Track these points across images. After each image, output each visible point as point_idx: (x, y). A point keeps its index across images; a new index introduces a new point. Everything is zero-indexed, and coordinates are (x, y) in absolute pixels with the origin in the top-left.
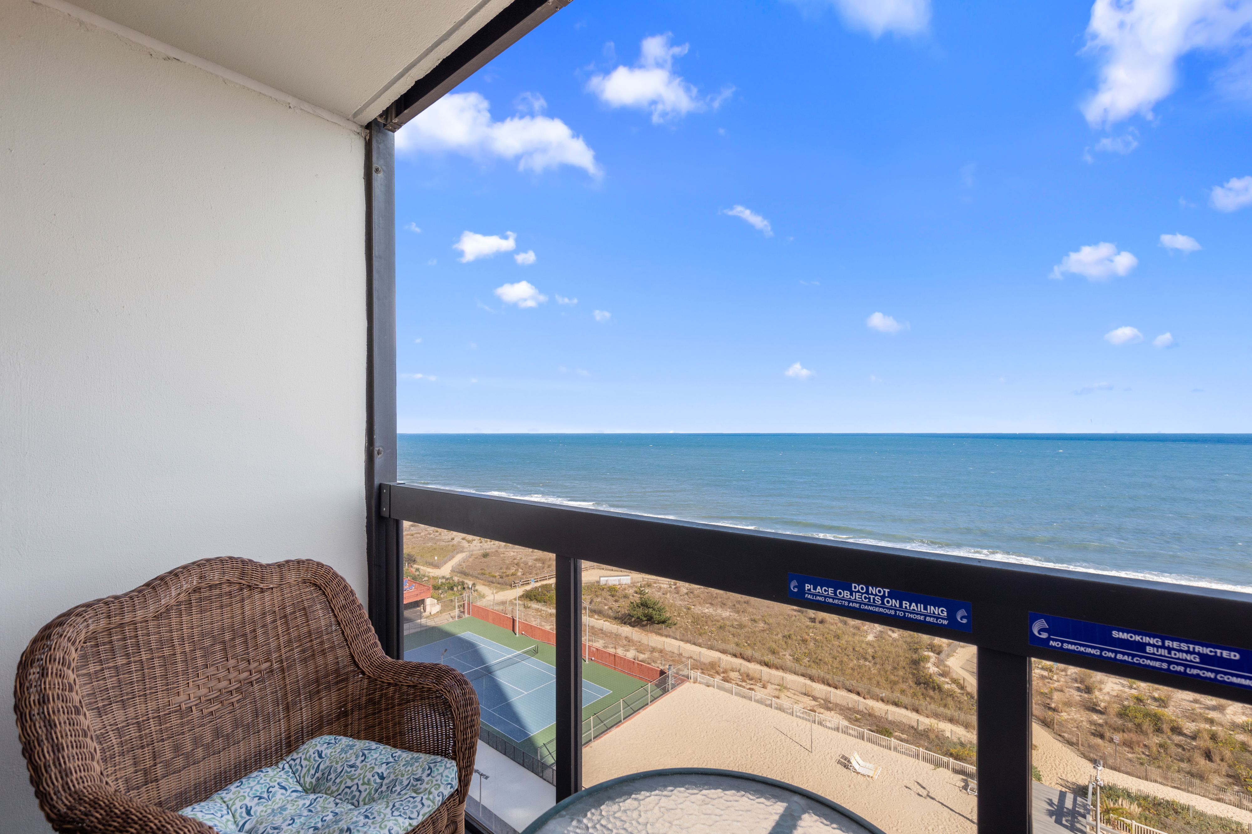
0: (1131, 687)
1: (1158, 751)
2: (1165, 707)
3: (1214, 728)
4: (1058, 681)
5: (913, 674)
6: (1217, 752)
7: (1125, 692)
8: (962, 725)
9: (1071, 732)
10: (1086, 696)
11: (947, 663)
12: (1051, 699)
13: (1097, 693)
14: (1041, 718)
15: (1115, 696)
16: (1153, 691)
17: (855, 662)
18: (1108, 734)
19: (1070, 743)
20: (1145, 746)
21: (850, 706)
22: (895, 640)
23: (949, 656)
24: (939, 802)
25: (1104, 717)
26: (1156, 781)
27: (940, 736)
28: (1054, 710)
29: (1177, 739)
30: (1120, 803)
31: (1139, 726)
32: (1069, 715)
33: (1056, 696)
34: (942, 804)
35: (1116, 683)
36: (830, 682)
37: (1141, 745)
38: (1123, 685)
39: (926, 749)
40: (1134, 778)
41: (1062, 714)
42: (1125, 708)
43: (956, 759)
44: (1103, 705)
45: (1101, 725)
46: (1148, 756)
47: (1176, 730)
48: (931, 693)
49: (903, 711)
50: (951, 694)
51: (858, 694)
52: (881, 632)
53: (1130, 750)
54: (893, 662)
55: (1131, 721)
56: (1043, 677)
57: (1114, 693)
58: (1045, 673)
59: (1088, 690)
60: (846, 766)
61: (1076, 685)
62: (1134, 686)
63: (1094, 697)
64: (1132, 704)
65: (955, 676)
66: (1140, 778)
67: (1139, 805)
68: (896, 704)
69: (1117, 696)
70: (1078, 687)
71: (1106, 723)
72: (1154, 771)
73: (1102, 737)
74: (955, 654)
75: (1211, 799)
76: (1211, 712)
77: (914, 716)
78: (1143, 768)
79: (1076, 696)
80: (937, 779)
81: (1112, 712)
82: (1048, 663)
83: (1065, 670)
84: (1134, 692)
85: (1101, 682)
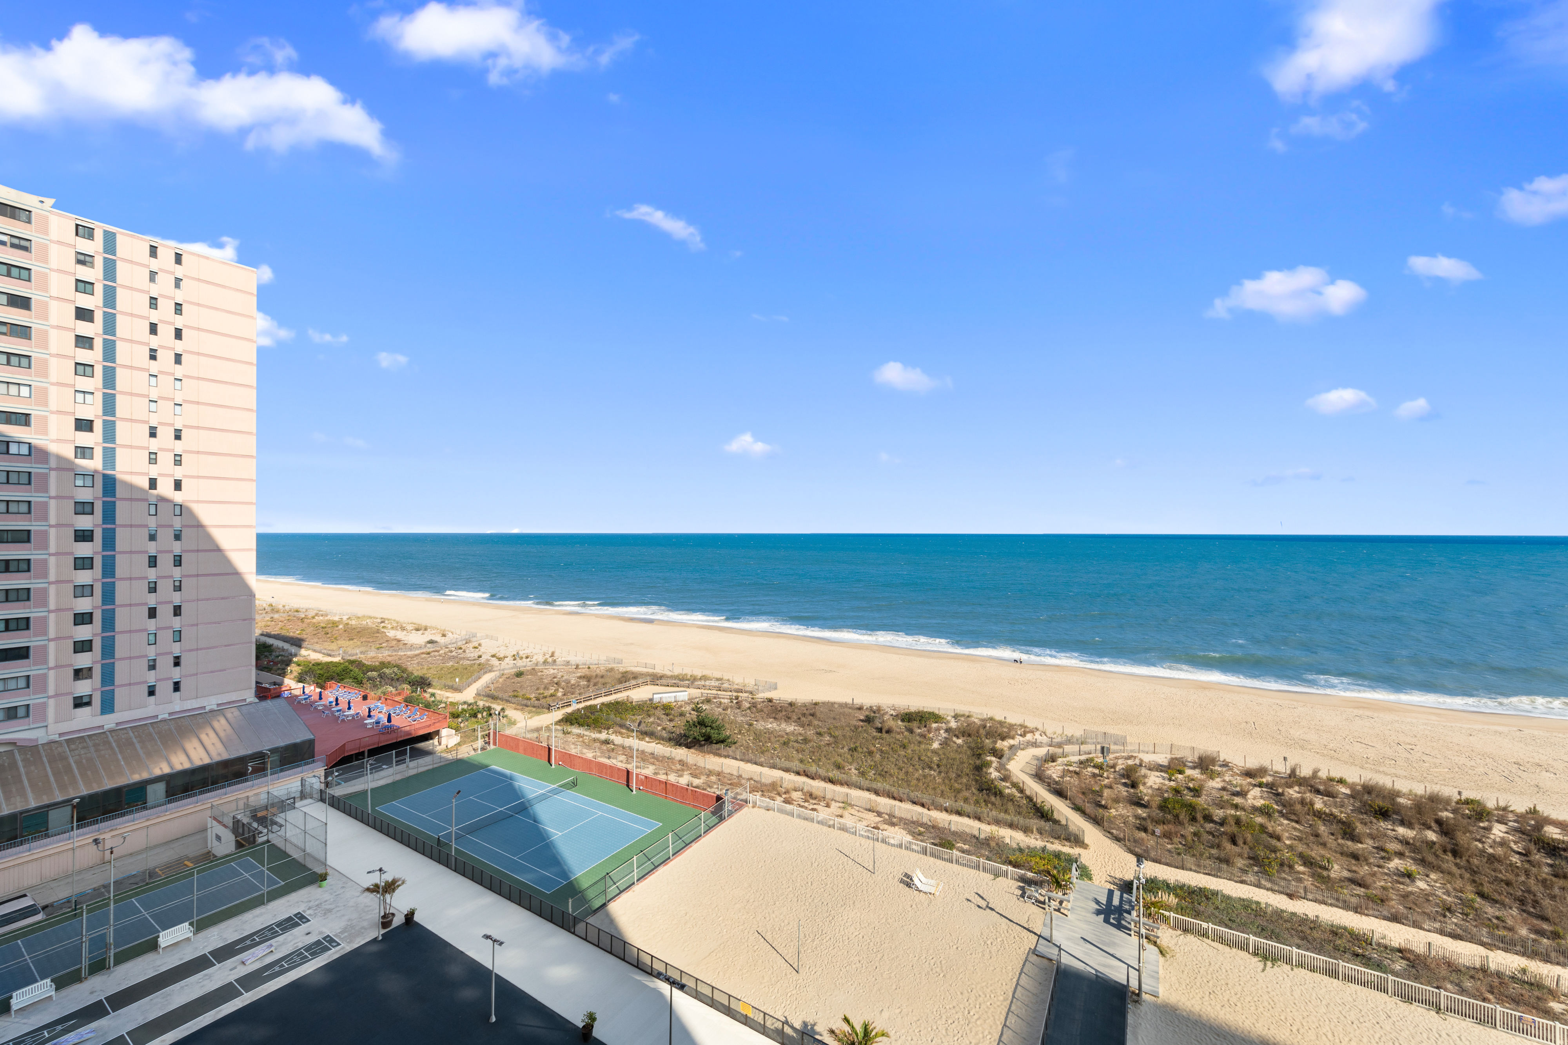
0: (1170, 780)
1: (1193, 840)
2: (1199, 796)
3: (1238, 813)
4: (1108, 778)
5: (976, 781)
6: (1241, 835)
7: (1165, 785)
8: (1021, 830)
9: (1119, 829)
10: (1132, 791)
11: (1008, 767)
12: (1101, 796)
13: (1141, 787)
14: (1093, 816)
15: (1157, 789)
16: (1189, 782)
17: (921, 771)
18: (1150, 827)
19: (1117, 839)
20: (1182, 836)
21: (915, 819)
22: (959, 746)
23: (1009, 759)
24: (998, 913)
25: (1147, 810)
26: (1191, 870)
27: (1001, 843)
28: (1105, 807)
29: (1209, 826)
30: (1160, 896)
31: (1177, 816)
32: (1117, 811)
33: (1106, 793)
34: (1001, 915)
35: (1158, 777)
36: (895, 795)
37: (1179, 835)
38: (1164, 778)
39: (986, 859)
40: (1173, 869)
41: (1111, 811)
42: (1165, 800)
43: (1014, 866)
44: (1146, 798)
45: (1144, 819)
46: (1184, 845)
47: (1208, 818)
48: (993, 799)
49: (965, 820)
50: (1011, 799)
51: (923, 805)
52: (946, 738)
53: (1170, 841)
54: (957, 769)
55: (1170, 813)
56: (1094, 775)
57: (1156, 787)
58: (1097, 771)
59: (1134, 785)
60: (908, 885)
61: (1124, 781)
62: (1173, 778)
63: (1139, 791)
64: (1171, 796)
65: (1015, 780)
66: (1177, 868)
67: (1177, 896)
68: (959, 813)
69: (1158, 789)
70: (1125, 783)
71: (1149, 816)
72: (1189, 860)
73: (1145, 830)
74: (1015, 757)
75: (1236, 882)
76: (1235, 798)
77: (976, 824)
78: (1180, 857)
79: (1123, 791)
80: (997, 889)
81: (1154, 805)
82: (1099, 761)
83: (1114, 766)
84: (1172, 784)
85: (1145, 776)
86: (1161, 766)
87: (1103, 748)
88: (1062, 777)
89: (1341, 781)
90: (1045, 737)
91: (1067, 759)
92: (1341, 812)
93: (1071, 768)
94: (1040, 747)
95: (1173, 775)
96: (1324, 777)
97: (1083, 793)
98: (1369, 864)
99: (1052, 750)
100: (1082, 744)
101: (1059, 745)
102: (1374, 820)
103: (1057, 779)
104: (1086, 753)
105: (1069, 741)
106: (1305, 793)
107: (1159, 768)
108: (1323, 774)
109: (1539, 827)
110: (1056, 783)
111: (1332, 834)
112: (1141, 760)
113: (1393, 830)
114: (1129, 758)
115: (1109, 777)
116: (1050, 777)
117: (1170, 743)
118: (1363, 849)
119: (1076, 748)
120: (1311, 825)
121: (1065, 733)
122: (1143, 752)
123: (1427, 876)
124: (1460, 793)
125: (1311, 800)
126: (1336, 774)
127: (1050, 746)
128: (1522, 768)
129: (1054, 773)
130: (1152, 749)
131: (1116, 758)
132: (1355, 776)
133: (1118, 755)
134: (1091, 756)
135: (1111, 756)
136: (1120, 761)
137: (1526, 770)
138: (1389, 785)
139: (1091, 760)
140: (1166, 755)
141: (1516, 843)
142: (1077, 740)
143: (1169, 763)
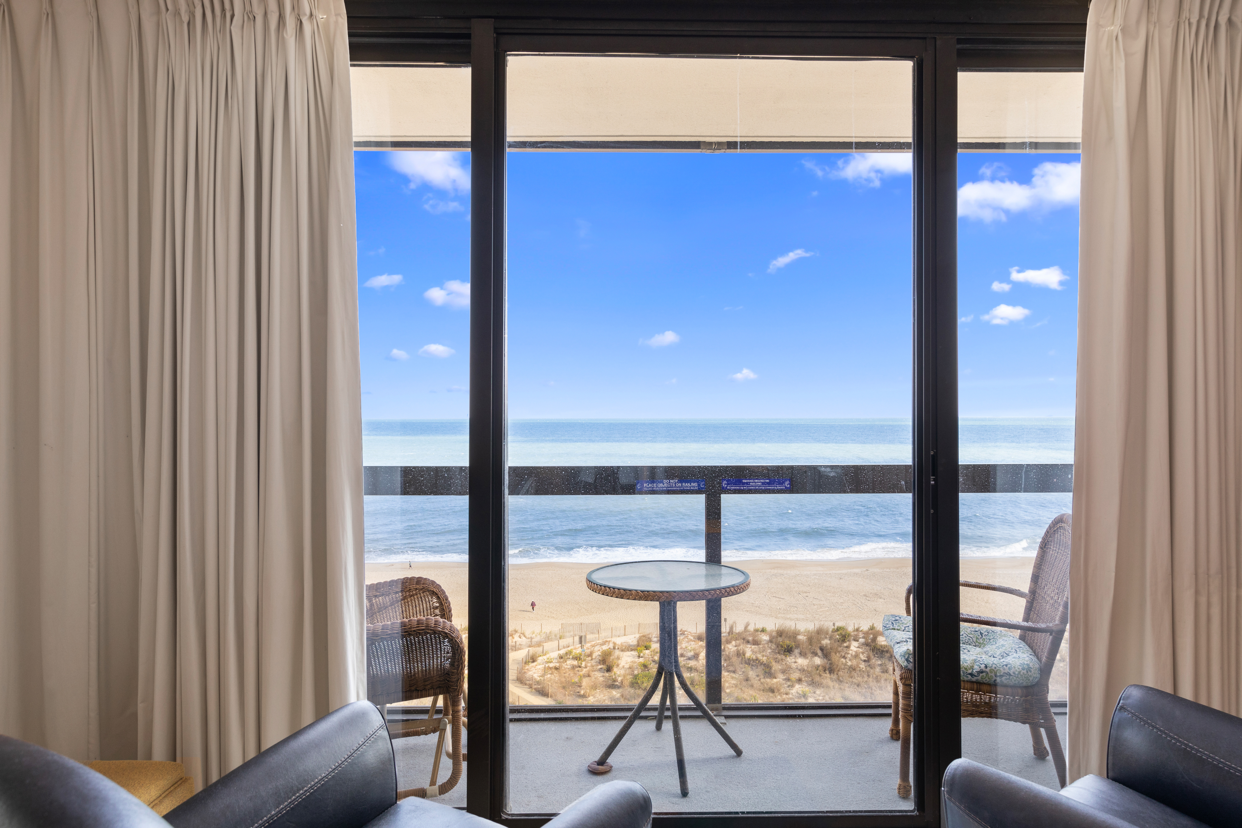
0: (639, 657)
3: (692, 675)
4: (586, 667)
7: (635, 662)
10: (608, 674)
12: (580, 686)
13: (615, 669)
15: (628, 668)
16: (654, 655)
25: (621, 690)
28: (584, 696)
32: (595, 697)
33: (585, 682)
35: (629, 656)
38: (634, 657)
41: (589, 698)
42: (636, 677)
44: (620, 679)
55: (640, 688)
56: (573, 667)
57: (628, 666)
58: (575, 663)
59: (609, 669)
62: (642, 654)
63: (613, 674)
69: (630, 668)
70: (601, 669)
71: (622, 696)
76: (690, 662)
81: (627, 683)
82: (578, 652)
83: (590, 655)
84: (641, 660)
85: (618, 658)
86: (630, 646)
87: (581, 638)
88: (543, 676)
89: (763, 630)
90: (524, 638)
91: (548, 656)
92: (763, 656)
93: (551, 665)
94: (519, 649)
95: (641, 651)
96: (752, 630)
97: (564, 688)
98: (780, 694)
99: (532, 650)
100: (560, 638)
101: (539, 644)
102: (783, 657)
103: (538, 679)
104: (564, 648)
105: (548, 638)
106: (740, 645)
107: (630, 648)
108: (751, 628)
109: (874, 640)
110: (538, 683)
111: (758, 676)
112: (614, 643)
113: (795, 662)
114: (604, 643)
115: (588, 665)
116: (532, 678)
117: (638, 623)
118: (777, 683)
119: (554, 644)
120: (743, 672)
121: (543, 631)
122: (616, 636)
123: (814, 693)
124: (834, 624)
125: (743, 650)
126: (759, 626)
127: (530, 646)
128: (868, 599)
129: (535, 673)
130: (622, 632)
131: (593, 646)
132: (772, 625)
133: (593, 643)
134: (569, 649)
135: (588, 645)
136: (596, 648)
137: (870, 599)
138: (793, 628)
139: (570, 652)
140: (634, 636)
141: (863, 653)
142: (556, 636)
143: (638, 641)
